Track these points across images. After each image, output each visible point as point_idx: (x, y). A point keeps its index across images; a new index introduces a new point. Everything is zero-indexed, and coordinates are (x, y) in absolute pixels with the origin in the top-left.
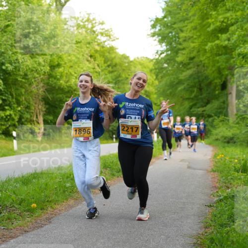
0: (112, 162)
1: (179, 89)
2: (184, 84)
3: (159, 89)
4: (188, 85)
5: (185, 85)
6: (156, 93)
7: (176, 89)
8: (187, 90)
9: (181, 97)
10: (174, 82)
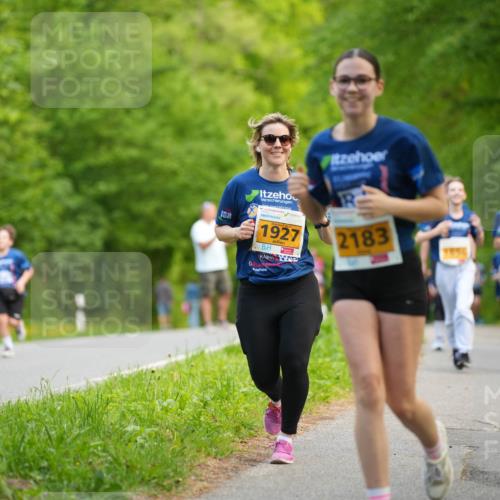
0: (61, 439)
1: (437, 48)
2: (462, 21)
3: (325, 50)
4: (485, 26)
5: (470, 27)
6: (307, 71)
7: (420, 48)
8: (479, 56)
9: (446, 95)
10: (410, 9)
